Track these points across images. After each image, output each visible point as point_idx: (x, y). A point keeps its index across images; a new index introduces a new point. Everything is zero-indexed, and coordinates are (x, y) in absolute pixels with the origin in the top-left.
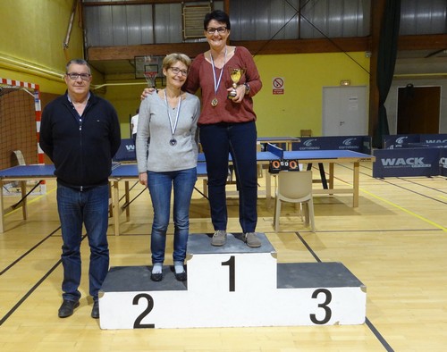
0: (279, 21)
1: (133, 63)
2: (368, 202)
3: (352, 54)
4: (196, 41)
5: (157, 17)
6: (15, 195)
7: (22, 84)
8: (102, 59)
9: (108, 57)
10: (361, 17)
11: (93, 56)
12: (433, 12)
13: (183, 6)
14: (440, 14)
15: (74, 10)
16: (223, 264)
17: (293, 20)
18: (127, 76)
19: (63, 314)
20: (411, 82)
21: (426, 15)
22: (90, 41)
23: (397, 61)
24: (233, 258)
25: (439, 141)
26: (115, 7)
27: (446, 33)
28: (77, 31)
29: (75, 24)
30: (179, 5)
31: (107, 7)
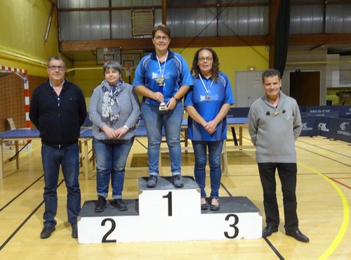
0: (202, 23)
1: (95, 53)
3: (255, 47)
4: (142, 37)
5: (113, 19)
6: (8, 151)
7: (15, 70)
8: (72, 50)
9: (76, 49)
10: (262, 20)
11: (65, 48)
12: (313, 17)
13: (132, 12)
14: (318, 19)
15: (51, 14)
16: (164, 197)
17: (213, 22)
18: (91, 63)
19: (43, 236)
20: (298, 68)
21: (308, 19)
22: (63, 37)
23: (288, 52)
24: (170, 193)
25: (320, 111)
26: (82, 12)
27: (324, 33)
28: (54, 30)
29: (53, 25)
30: (129, 12)
31: (76, 12)
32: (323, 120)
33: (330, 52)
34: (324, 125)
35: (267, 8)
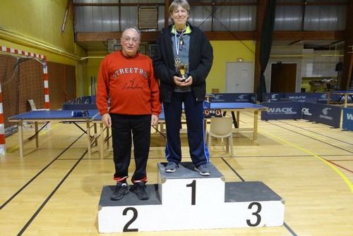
0: (199, 20)
1: (106, 43)
2: (262, 136)
3: (244, 42)
4: (147, 31)
5: (122, 14)
6: (30, 130)
7: (35, 55)
8: (86, 40)
10: (250, 19)
11: (80, 39)
12: (294, 16)
13: (139, 8)
14: (298, 19)
15: (68, 8)
17: (208, 20)
18: (102, 52)
20: (280, 60)
21: (290, 19)
22: (78, 29)
23: (272, 47)
25: (297, 97)
26: (94, 7)
27: (302, 30)
28: (70, 22)
29: (69, 17)
30: (137, 7)
31: (89, 7)
32: (306, 105)
33: (306, 47)
34: (307, 110)
35: (255, 7)
